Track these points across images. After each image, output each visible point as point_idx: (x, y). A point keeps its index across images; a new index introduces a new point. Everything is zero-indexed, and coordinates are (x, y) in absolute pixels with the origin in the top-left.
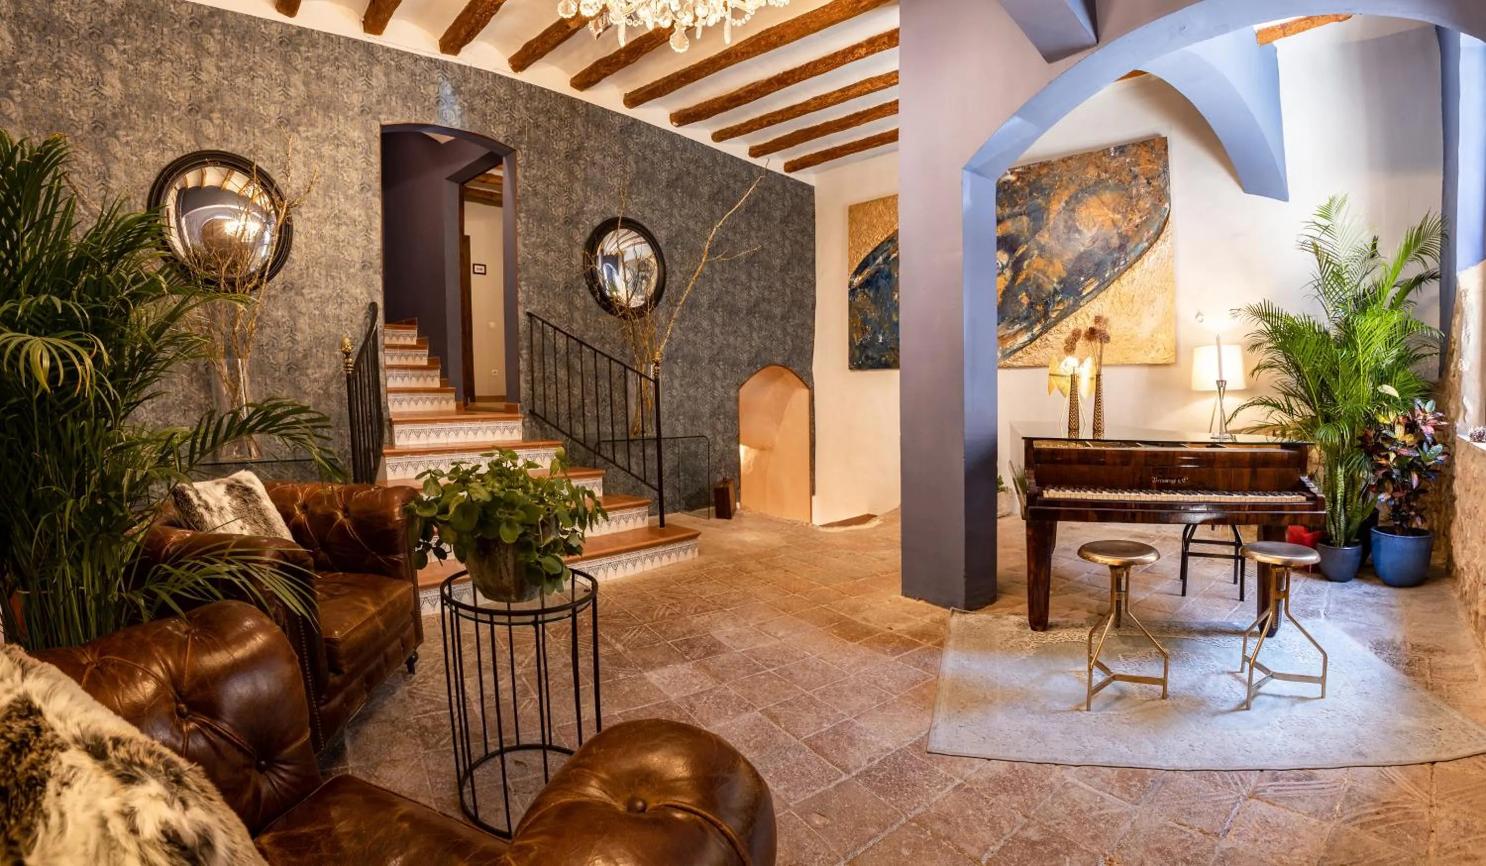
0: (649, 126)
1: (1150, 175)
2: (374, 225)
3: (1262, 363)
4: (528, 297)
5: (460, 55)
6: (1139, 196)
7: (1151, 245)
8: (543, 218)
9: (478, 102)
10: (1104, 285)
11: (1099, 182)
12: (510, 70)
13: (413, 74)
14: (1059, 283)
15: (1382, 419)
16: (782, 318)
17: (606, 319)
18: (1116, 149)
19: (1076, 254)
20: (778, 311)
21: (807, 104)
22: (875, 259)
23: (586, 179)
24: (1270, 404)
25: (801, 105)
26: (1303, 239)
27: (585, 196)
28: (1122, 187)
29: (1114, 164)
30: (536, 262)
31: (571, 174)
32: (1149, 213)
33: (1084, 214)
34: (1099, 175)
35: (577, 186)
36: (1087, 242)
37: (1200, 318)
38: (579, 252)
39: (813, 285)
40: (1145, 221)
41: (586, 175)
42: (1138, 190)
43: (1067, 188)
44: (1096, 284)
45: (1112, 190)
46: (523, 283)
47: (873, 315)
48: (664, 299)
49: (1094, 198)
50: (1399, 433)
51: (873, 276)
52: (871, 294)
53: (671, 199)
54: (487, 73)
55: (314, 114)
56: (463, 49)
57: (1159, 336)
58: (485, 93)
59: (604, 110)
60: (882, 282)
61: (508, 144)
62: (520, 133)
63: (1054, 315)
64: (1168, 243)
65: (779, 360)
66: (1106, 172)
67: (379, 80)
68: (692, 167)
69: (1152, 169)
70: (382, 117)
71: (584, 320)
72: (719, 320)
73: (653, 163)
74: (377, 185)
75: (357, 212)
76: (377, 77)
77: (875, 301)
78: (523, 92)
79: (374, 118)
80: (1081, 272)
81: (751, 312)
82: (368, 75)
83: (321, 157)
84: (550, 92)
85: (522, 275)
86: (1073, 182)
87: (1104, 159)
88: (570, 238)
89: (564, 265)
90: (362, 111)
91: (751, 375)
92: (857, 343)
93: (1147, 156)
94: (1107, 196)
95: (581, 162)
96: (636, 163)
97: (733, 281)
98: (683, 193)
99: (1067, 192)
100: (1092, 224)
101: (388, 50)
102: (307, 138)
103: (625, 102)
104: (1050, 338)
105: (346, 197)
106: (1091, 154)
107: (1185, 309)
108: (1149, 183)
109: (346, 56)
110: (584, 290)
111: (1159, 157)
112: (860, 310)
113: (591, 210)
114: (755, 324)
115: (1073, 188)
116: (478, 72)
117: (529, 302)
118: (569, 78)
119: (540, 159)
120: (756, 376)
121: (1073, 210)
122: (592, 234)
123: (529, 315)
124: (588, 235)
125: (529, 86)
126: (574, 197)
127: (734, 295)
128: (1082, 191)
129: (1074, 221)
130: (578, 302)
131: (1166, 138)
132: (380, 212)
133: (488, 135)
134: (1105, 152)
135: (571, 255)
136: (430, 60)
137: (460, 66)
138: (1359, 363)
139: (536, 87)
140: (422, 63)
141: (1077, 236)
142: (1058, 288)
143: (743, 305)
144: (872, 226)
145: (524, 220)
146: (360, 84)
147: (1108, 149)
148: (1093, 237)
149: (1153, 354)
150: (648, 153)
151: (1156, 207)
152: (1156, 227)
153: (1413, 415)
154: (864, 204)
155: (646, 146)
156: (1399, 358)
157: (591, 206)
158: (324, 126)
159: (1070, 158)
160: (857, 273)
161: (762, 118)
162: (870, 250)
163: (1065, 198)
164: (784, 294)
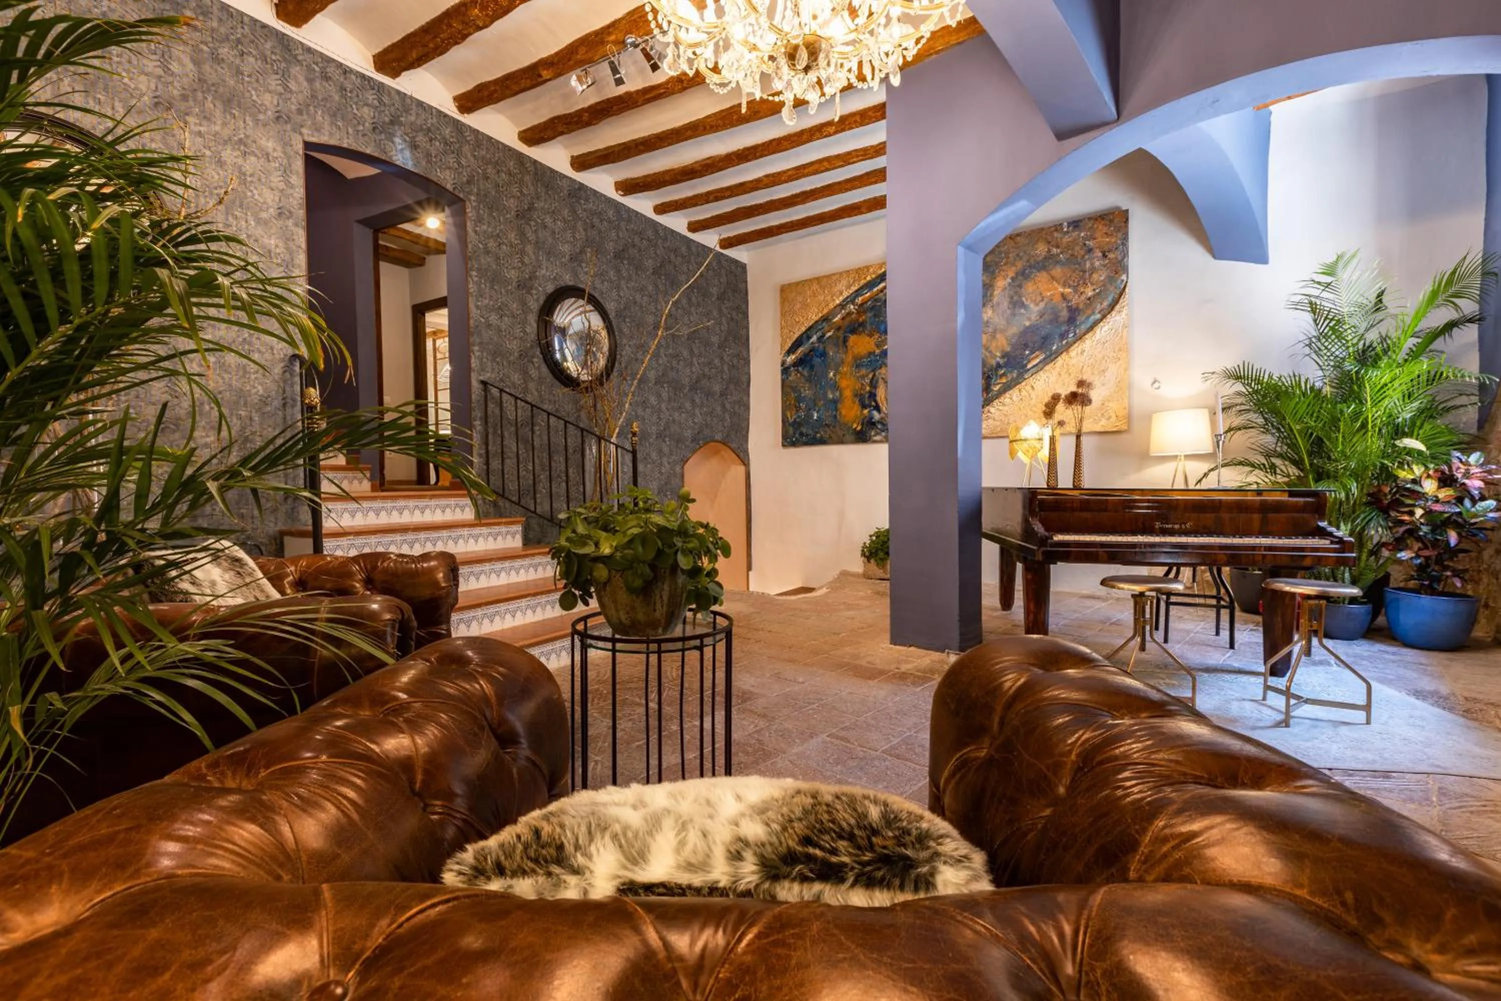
0: (595, 193)
1: (1106, 248)
2: (297, 261)
3: (1233, 425)
4: (481, 363)
5: (398, 79)
6: (1093, 270)
7: (1104, 317)
8: (495, 279)
9: (421, 138)
10: (1051, 358)
11: (1049, 257)
12: (455, 110)
13: (343, 89)
14: (1003, 357)
15: (1403, 474)
16: (721, 395)
17: (562, 391)
18: (1069, 224)
19: (1022, 328)
20: (717, 388)
21: (758, 181)
22: (809, 338)
23: (537, 242)
24: (1248, 465)
25: (752, 182)
26: (1297, 298)
27: (538, 260)
28: (1073, 260)
29: (1067, 239)
30: (489, 326)
31: (522, 234)
32: (1104, 285)
33: (1030, 290)
34: (1049, 251)
35: (529, 249)
36: (1034, 317)
37: (1156, 385)
38: (532, 319)
39: (747, 362)
40: (1099, 294)
41: (537, 238)
42: (1092, 264)
43: (1013, 265)
44: (1042, 357)
45: (1063, 264)
46: (476, 348)
47: (807, 392)
48: (615, 373)
49: (1044, 274)
50: (1429, 486)
51: (806, 355)
52: (805, 373)
53: (618, 271)
54: (431, 107)
55: (209, 105)
56: (404, 74)
57: (1110, 404)
58: (429, 130)
59: (552, 171)
60: (817, 361)
61: (456, 193)
62: (469, 182)
63: (996, 388)
64: (1123, 314)
65: (718, 437)
66: (1057, 247)
67: (299, 83)
68: (637, 240)
69: (1108, 243)
70: (304, 131)
71: (539, 392)
72: (665, 395)
73: (600, 232)
74: (301, 213)
75: (273, 242)
76: (296, 78)
77: (809, 380)
78: (471, 138)
79: (294, 130)
80: (1026, 346)
81: (694, 388)
82: (285, 76)
83: (221, 163)
84: (498, 142)
85: (475, 339)
86: (1021, 258)
87: (1056, 234)
88: (524, 303)
89: (518, 331)
90: (278, 118)
91: (694, 452)
92: (791, 420)
93: (1105, 229)
94: (1057, 271)
95: (533, 223)
96: (585, 230)
97: (676, 356)
98: (629, 264)
99: (1014, 268)
100: (1039, 298)
101: (309, 50)
102: (200, 134)
103: (572, 165)
104: (992, 410)
105: (258, 221)
106: (1043, 229)
107: (1141, 377)
108: (1105, 256)
109: (252, 42)
110: (538, 360)
111: (1118, 230)
112: (794, 389)
113: (543, 276)
114: (698, 400)
115: (1020, 265)
116: (420, 104)
117: (483, 370)
118: (517, 131)
119: (490, 215)
120: (699, 452)
121: (1020, 286)
122: (546, 302)
123: (484, 383)
124: (542, 302)
125: (476, 132)
126: (526, 260)
127: (678, 371)
128: (1030, 267)
129: (1020, 297)
130: (533, 373)
131: (1127, 211)
132: (304, 245)
133: (435, 179)
134: (1057, 227)
135: (524, 322)
136: (363, 76)
137: (398, 92)
138: (1366, 419)
139: (483, 134)
140: (353, 77)
141: (1022, 311)
142: (1002, 362)
143: (686, 381)
144: (805, 306)
145: (476, 279)
146: (273, 82)
147: (1061, 224)
148: (1040, 311)
149: (1103, 422)
150: (596, 221)
151: (1111, 279)
152: (1110, 299)
153: (1450, 468)
154: (797, 284)
155: (593, 213)
156: (1421, 411)
157: (544, 272)
158: (225, 124)
159: (1018, 235)
160: (790, 351)
161: (708, 193)
162: (804, 329)
163: (1011, 274)
164: (722, 371)
